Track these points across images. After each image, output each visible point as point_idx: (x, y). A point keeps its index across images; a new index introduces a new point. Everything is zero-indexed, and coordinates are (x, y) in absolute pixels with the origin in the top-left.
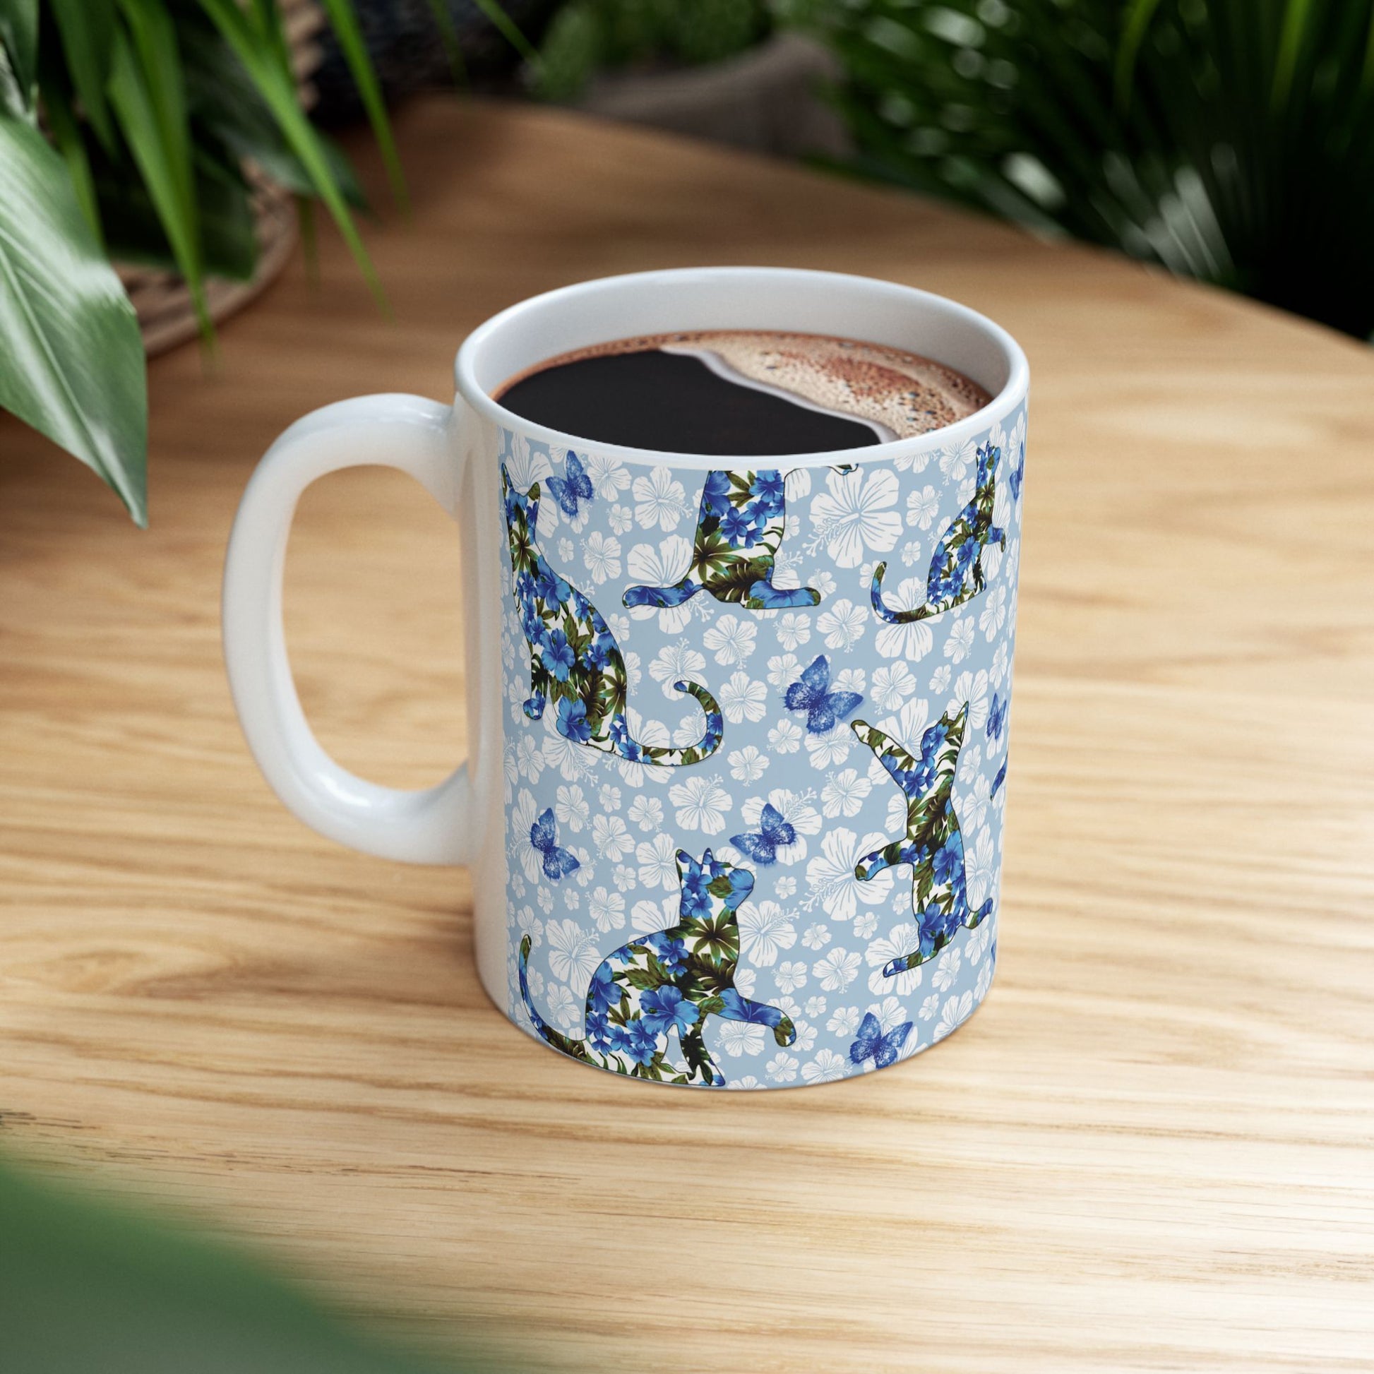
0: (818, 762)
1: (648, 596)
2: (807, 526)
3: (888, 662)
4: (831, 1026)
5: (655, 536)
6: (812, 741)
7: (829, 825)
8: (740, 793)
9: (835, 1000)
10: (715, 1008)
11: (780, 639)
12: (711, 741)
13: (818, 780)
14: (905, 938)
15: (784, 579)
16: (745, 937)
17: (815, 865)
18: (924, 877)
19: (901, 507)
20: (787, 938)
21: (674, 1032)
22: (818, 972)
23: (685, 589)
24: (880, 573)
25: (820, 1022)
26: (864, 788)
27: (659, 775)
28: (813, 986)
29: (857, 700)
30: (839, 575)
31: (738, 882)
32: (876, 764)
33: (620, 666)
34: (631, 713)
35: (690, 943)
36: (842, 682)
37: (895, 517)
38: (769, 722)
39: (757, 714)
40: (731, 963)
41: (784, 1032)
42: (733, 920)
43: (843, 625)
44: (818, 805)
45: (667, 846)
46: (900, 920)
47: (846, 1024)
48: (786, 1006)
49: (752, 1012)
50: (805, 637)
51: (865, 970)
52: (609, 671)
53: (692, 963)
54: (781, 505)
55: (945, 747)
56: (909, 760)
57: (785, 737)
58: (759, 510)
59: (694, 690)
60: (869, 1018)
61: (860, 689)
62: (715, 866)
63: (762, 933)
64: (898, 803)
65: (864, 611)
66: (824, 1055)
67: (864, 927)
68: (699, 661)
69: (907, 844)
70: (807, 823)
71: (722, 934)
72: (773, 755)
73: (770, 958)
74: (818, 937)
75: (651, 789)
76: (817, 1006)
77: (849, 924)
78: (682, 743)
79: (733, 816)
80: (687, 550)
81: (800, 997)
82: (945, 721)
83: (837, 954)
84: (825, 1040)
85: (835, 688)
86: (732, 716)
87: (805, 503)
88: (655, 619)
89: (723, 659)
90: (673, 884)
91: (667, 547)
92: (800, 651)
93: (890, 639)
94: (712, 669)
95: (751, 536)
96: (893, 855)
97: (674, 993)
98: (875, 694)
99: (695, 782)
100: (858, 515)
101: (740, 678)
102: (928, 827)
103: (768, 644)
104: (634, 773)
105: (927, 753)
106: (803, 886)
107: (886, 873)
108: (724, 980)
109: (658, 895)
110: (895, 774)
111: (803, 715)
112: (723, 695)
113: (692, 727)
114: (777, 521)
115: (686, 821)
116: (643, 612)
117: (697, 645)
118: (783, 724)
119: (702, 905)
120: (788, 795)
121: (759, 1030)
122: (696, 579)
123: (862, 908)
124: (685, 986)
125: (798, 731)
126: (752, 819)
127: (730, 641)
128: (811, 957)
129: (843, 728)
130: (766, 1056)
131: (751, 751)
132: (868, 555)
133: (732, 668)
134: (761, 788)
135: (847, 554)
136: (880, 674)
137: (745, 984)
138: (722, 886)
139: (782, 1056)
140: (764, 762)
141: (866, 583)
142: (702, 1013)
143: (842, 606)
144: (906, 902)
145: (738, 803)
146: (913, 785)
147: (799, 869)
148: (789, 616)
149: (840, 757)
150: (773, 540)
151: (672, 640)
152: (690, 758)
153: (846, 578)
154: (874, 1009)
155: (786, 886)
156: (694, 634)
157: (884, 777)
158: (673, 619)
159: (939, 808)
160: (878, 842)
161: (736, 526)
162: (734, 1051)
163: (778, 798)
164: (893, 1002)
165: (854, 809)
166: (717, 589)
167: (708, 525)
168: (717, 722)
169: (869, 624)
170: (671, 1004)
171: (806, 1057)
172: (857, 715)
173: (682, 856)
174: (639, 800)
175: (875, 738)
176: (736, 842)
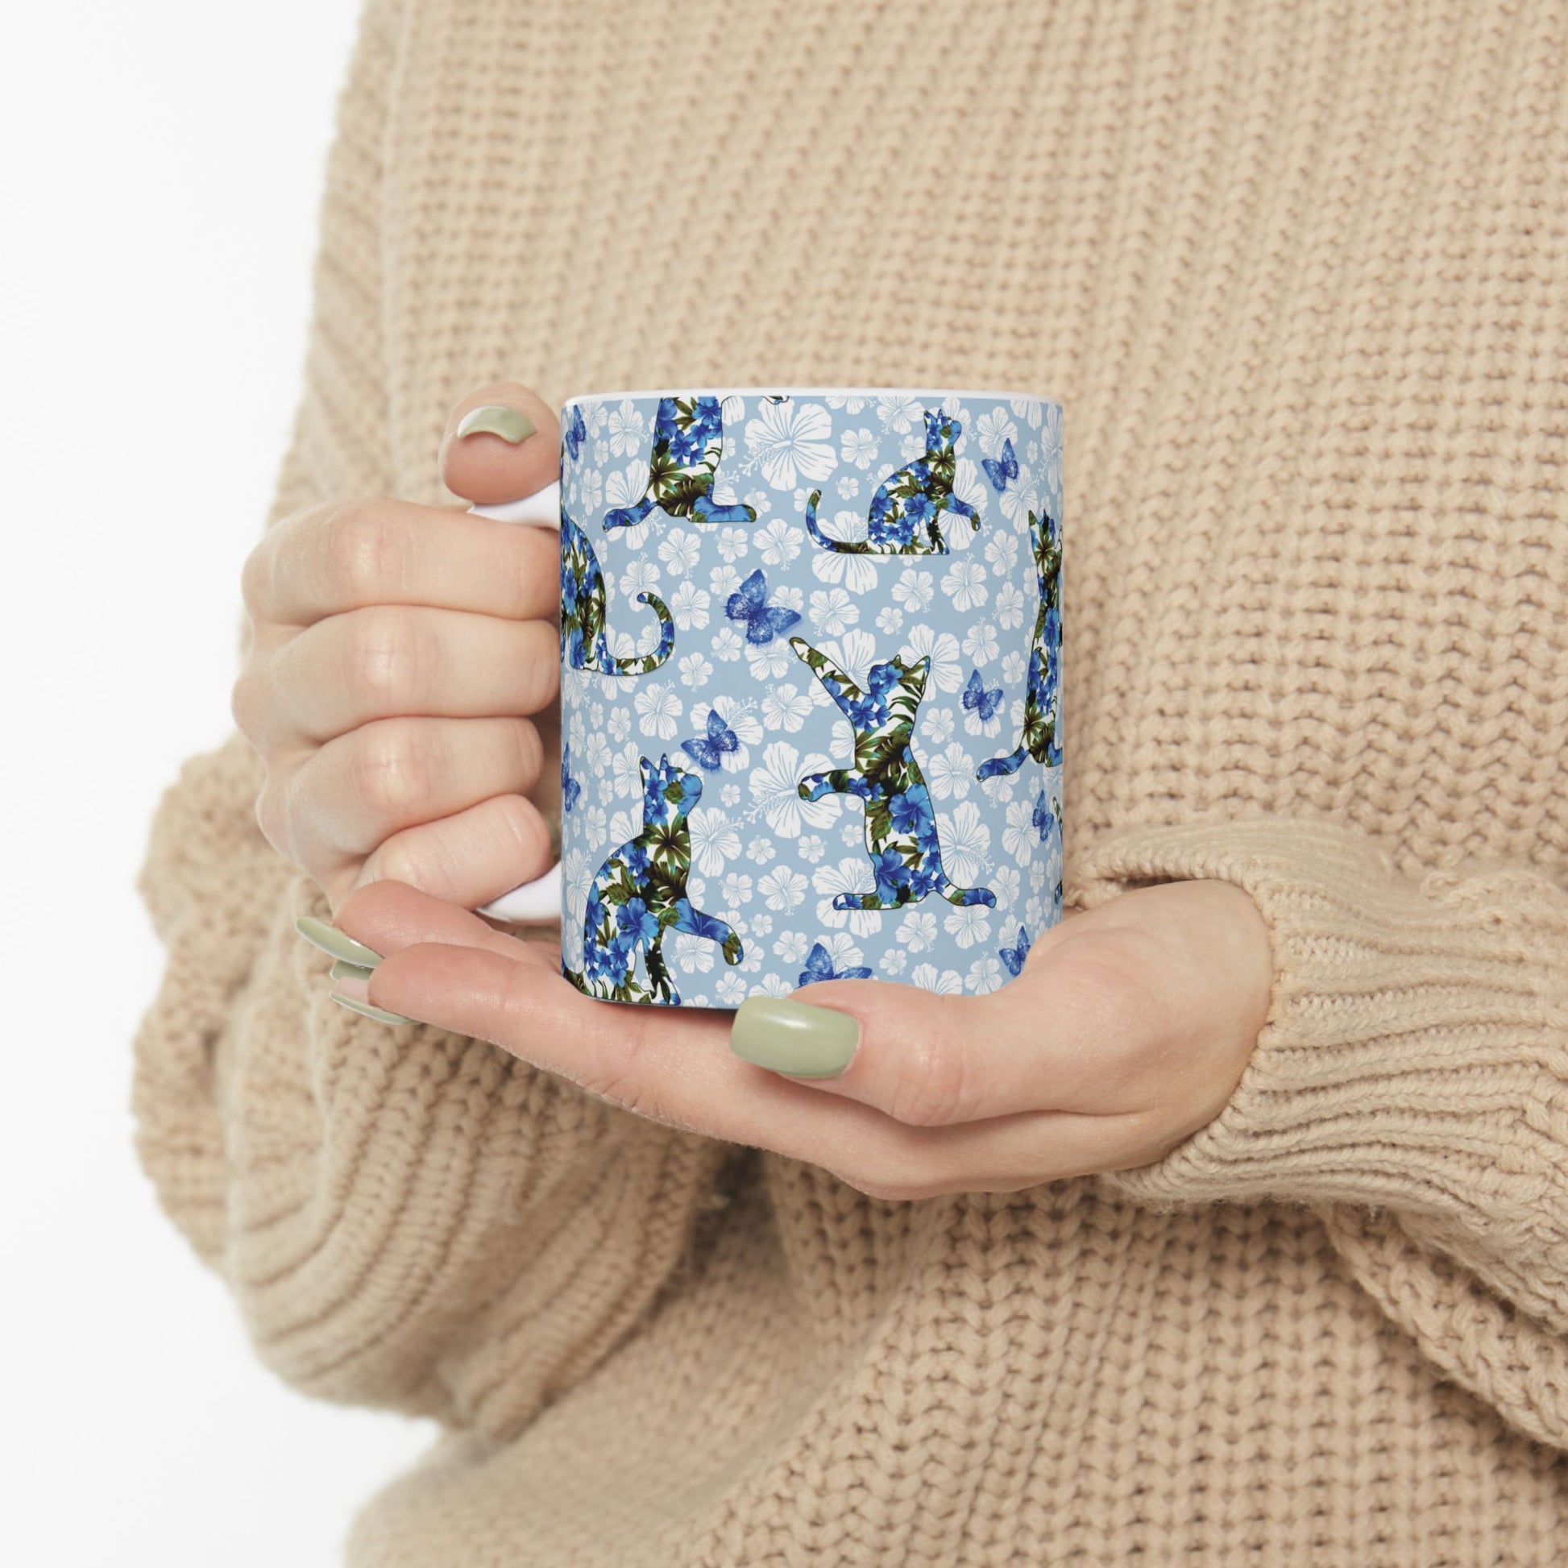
0: (759, 673)
1: (620, 518)
2: (742, 448)
3: (827, 587)
4: (778, 949)
5: (622, 463)
6: (751, 651)
7: (771, 737)
8: (689, 698)
9: (781, 921)
11: (721, 551)
12: (665, 647)
13: (758, 690)
14: (859, 875)
15: (723, 496)
16: (695, 844)
17: (757, 776)
18: (880, 818)
19: (834, 441)
20: (733, 851)
21: (640, 948)
22: (763, 889)
23: (644, 507)
24: (814, 500)
25: (766, 943)
26: (804, 706)
27: (627, 684)
28: (759, 901)
29: (795, 618)
30: (774, 495)
31: (689, 787)
32: (817, 686)
33: (602, 589)
34: (609, 629)
36: (780, 598)
37: (829, 451)
38: (712, 630)
39: (702, 621)
40: (684, 872)
41: (732, 949)
42: (685, 827)
43: (778, 543)
44: (759, 716)
45: (633, 753)
46: (852, 853)
47: (794, 949)
48: (732, 920)
49: (703, 925)
50: (743, 551)
51: (812, 896)
52: (595, 594)
54: (719, 427)
56: (855, 690)
57: (726, 645)
58: (701, 432)
59: (653, 602)
60: (818, 949)
61: (798, 607)
62: (670, 771)
64: (843, 731)
65: (799, 533)
66: (771, 979)
67: (811, 850)
68: (654, 573)
70: (749, 733)
71: (675, 842)
72: (715, 662)
73: (717, 868)
74: (762, 851)
76: (763, 925)
78: (643, 652)
79: (683, 721)
81: (747, 912)
82: (896, 663)
83: (782, 872)
84: (772, 963)
85: (772, 602)
86: (681, 623)
87: (740, 427)
88: (624, 538)
89: (674, 569)
90: (639, 792)
91: (631, 471)
92: (738, 564)
93: (827, 565)
95: (695, 455)
96: (839, 782)
98: (813, 615)
99: (653, 688)
100: (790, 444)
101: (687, 587)
102: (881, 767)
103: (710, 556)
104: (611, 686)
106: (746, 796)
107: (833, 799)
110: (840, 700)
111: (742, 625)
112: (674, 603)
113: (651, 635)
114: (714, 442)
115: (647, 729)
116: (616, 532)
117: (654, 559)
118: (725, 632)
120: (730, 703)
121: (709, 945)
122: (652, 498)
123: (807, 829)
125: (739, 640)
126: (700, 725)
127: (679, 552)
128: (756, 872)
129: (781, 643)
130: (716, 975)
131: (697, 657)
132: (802, 482)
133: (680, 578)
134: (707, 694)
135: (782, 478)
136: (818, 596)
137: (696, 894)
138: (676, 792)
139: (730, 975)
140: (709, 668)
141: (801, 506)
143: (777, 525)
144: (857, 835)
145: (688, 709)
146: (861, 716)
147: (742, 778)
148: (728, 530)
149: (780, 672)
150: (712, 459)
151: (635, 555)
152: (650, 666)
154: (824, 940)
155: (731, 794)
157: (826, 700)
158: (635, 536)
159: (896, 750)
161: (682, 446)
162: (688, 969)
163: (722, 705)
164: (845, 940)
165: (795, 725)
166: (668, 504)
167: (661, 448)
168: (669, 629)
169: (804, 546)
171: (753, 979)
172: (796, 631)
173: (644, 762)
174: (615, 710)
175: (815, 659)
176: (686, 746)
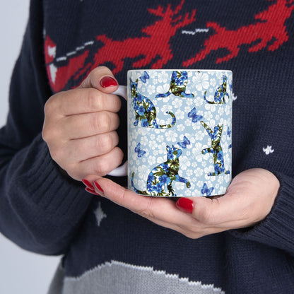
10: (174, 179)
35: (169, 165)
53: (170, 169)
55: (218, 132)
63: (184, 163)
69: (212, 149)
75: (161, 133)
77: (201, 163)
80: (169, 86)
94: (174, 109)
97: (166, 176)
105: (215, 131)
108: (176, 173)
109: (162, 155)
119: (172, 157)
124: (168, 174)
142: (172, 180)
153: (199, 93)
156: (170, 102)
160: (206, 147)
170: (165, 178)
